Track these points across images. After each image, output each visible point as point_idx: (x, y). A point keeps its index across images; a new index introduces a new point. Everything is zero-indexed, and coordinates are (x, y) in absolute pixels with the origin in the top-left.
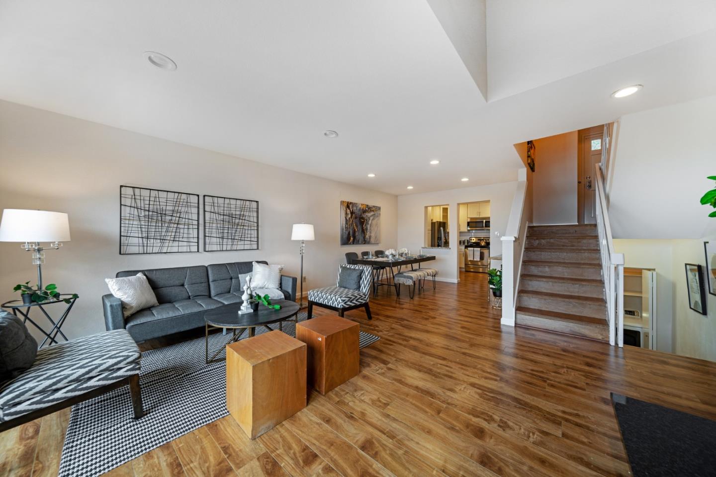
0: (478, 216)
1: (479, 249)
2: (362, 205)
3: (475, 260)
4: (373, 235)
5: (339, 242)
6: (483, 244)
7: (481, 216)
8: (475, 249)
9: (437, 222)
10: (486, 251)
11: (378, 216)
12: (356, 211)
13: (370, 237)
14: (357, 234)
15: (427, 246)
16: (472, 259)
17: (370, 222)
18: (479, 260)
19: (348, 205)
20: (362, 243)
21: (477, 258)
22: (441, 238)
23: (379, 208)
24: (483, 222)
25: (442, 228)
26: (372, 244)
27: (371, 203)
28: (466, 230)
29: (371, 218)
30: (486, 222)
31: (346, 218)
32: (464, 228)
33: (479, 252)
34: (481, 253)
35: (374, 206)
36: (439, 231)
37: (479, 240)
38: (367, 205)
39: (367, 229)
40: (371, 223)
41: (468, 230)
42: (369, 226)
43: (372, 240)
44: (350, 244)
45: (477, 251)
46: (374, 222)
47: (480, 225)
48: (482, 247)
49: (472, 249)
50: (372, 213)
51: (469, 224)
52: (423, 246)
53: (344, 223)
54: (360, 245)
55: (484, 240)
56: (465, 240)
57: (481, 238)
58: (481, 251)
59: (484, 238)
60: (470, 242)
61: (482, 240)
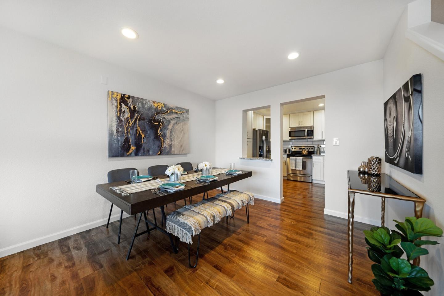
0: (300, 126)
1: (301, 158)
2: (154, 102)
3: (297, 169)
4: (176, 143)
5: (107, 154)
6: (305, 153)
7: (302, 126)
9: (260, 130)
10: (308, 160)
11: (183, 120)
12: (141, 110)
13: (171, 146)
14: (143, 141)
15: (245, 156)
16: (294, 168)
17: (170, 127)
18: (301, 169)
19: (124, 99)
20: (155, 154)
21: (300, 167)
22: (263, 147)
23: (187, 111)
24: (305, 131)
25: (264, 137)
26: (174, 154)
27: (172, 103)
28: (288, 140)
29: (172, 122)
30: (308, 131)
31: (119, 118)
32: (287, 137)
33: (302, 161)
34: (303, 162)
35: (177, 108)
36: (261, 139)
37: (300, 149)
38: (164, 105)
39: (164, 136)
40: (173, 127)
41: (290, 139)
42: (168, 133)
43: (175, 150)
44: (130, 155)
45: (300, 160)
46: (178, 127)
47: (302, 134)
48: (304, 156)
50: (174, 116)
51: (291, 134)
52: (241, 157)
53: (115, 124)
54: (150, 157)
55: (306, 149)
56: (287, 149)
57: (303, 147)
58: (303, 160)
59: (305, 147)
60: (291, 151)
61: (304, 149)
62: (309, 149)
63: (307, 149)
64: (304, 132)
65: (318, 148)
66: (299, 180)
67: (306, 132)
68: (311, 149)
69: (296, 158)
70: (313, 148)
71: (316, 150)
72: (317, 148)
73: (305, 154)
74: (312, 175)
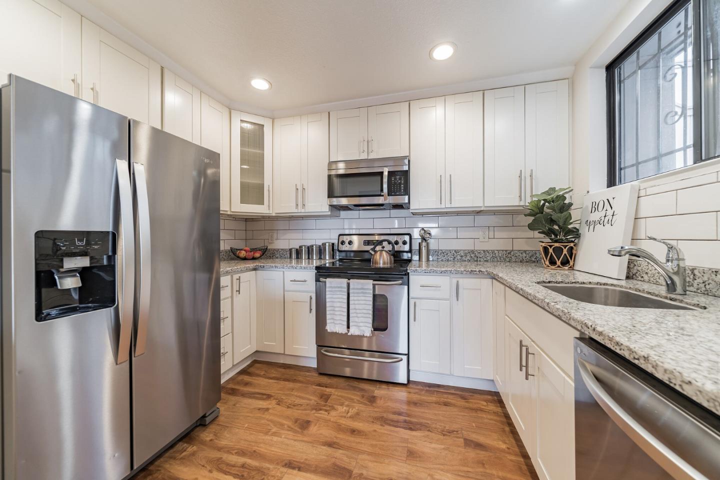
1: (370, 283)
3: (354, 331)
6: (382, 260)
8: (354, 283)
16: (343, 328)
18: (367, 330)
21: (362, 326)
24: (381, 174)
28: (326, 209)
30: (391, 174)
32: (321, 200)
33: (371, 298)
34: (375, 299)
37: (367, 243)
41: (331, 207)
45: (363, 291)
47: (372, 186)
48: (381, 275)
49: (344, 281)
55: (385, 244)
56: (324, 244)
57: (377, 238)
58: (377, 293)
59: (383, 238)
60: (339, 251)
61: (380, 243)
62: (397, 243)
63: (389, 243)
64: (379, 178)
65: (424, 239)
66: (365, 377)
67: (385, 180)
68: (401, 244)
69: (348, 285)
70: (407, 238)
71: (415, 247)
72: (420, 241)
73: (381, 265)
74: (408, 355)
